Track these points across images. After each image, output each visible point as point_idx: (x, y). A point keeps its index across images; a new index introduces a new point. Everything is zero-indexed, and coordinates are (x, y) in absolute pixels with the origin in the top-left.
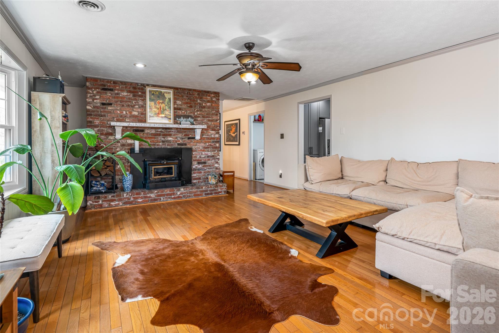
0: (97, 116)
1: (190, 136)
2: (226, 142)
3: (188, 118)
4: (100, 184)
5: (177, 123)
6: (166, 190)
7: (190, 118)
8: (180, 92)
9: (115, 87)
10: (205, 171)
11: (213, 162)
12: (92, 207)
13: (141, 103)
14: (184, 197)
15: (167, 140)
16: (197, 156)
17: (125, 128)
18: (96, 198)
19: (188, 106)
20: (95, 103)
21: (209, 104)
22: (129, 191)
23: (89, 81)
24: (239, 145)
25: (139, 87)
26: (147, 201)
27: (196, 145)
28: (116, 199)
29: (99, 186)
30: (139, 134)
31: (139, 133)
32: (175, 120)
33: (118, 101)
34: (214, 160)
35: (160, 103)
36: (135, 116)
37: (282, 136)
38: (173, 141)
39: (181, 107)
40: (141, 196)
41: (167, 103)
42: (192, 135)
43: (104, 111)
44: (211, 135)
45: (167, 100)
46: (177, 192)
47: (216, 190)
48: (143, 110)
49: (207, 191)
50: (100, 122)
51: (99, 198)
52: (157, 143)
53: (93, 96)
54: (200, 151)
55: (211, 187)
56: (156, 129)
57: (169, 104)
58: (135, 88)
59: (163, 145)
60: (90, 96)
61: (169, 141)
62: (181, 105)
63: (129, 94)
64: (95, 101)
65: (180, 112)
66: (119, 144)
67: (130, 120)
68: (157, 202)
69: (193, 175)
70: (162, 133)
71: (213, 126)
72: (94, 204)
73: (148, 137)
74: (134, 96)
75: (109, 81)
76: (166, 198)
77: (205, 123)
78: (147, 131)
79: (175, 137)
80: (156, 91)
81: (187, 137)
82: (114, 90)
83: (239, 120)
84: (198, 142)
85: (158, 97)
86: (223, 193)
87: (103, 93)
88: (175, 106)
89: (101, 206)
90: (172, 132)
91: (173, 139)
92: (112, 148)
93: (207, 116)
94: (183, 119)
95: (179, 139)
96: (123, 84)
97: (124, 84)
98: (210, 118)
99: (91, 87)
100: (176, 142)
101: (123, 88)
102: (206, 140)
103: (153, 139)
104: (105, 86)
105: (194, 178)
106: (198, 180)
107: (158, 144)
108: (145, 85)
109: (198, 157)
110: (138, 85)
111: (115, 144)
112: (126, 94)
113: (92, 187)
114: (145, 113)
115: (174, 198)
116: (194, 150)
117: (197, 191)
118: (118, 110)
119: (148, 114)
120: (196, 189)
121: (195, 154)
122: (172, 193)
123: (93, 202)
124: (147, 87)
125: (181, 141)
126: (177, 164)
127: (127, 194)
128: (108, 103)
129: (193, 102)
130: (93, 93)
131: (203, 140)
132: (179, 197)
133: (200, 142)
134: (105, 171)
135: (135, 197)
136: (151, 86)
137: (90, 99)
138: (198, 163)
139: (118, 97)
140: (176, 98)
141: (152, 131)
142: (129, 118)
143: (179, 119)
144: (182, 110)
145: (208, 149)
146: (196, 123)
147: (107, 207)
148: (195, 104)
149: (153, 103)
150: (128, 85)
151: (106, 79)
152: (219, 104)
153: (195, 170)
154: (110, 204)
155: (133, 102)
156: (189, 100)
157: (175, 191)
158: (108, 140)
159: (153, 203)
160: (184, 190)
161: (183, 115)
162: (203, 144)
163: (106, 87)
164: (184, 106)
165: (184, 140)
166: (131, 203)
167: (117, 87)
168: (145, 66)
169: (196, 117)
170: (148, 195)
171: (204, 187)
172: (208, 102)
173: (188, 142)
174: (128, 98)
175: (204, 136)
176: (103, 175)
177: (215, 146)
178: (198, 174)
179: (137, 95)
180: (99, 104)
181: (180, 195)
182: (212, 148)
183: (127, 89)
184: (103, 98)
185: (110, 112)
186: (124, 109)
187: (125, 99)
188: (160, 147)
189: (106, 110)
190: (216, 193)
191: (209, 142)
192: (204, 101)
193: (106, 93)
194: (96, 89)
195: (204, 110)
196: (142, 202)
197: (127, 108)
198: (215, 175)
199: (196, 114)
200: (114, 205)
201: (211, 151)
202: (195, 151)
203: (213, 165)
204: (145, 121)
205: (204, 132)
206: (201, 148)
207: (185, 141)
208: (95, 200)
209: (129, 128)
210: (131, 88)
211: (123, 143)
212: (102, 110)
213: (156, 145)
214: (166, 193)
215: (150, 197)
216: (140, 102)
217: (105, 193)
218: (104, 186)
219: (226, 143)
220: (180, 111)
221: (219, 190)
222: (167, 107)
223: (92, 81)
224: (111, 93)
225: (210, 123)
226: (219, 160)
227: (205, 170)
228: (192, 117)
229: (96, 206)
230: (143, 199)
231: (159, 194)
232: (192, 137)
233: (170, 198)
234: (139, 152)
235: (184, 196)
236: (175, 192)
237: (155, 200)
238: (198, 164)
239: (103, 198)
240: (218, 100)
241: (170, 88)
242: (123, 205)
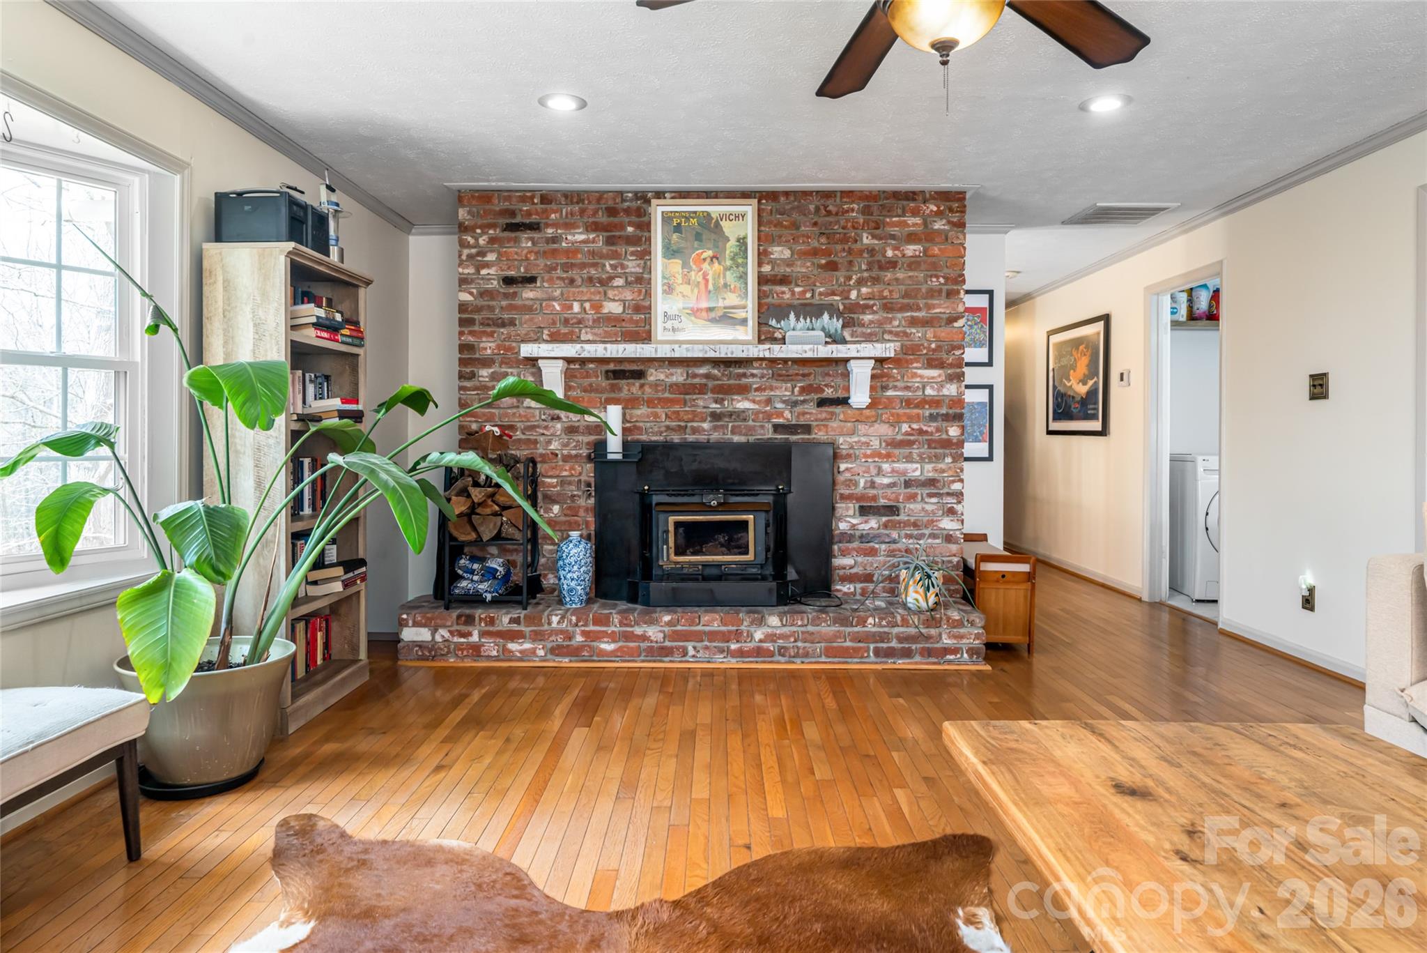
0: (488, 325)
1: (829, 393)
2: (1055, 419)
3: (819, 315)
4: (481, 570)
5: (774, 340)
6: (706, 618)
7: (826, 316)
8: (788, 207)
9: (546, 213)
10: (894, 546)
11: (929, 508)
12: (449, 652)
13: (633, 266)
14: (780, 654)
15: (730, 409)
16: (856, 478)
17: (577, 366)
18: (463, 619)
19: (820, 266)
20: (482, 279)
21: (911, 249)
22: (579, 606)
23: (465, 202)
24: (1103, 432)
25: (629, 207)
26: (634, 654)
27: (853, 433)
28: (527, 630)
29: (476, 578)
30: (626, 388)
31: (628, 385)
32: (764, 329)
33: (557, 264)
34: (934, 500)
35: (704, 260)
36: (613, 320)
37: (1319, 387)
38: (756, 413)
39: (788, 270)
40: (610, 630)
41: (733, 259)
42: (836, 391)
43: (512, 308)
44: (924, 388)
45: (731, 246)
46: (752, 629)
47: (928, 638)
48: (640, 292)
49: (883, 637)
50: (499, 347)
51: (470, 620)
52: (693, 421)
53: (479, 254)
54: (872, 456)
55: (905, 623)
56: (688, 366)
57: (740, 261)
58: (612, 212)
59: (715, 428)
60: (470, 257)
61: (739, 415)
62: (789, 263)
63: (592, 236)
64: (484, 272)
65: (783, 293)
66: (559, 426)
67: (595, 334)
68: (671, 661)
69: (838, 561)
70: (711, 384)
71: (933, 346)
72: (456, 639)
73: (660, 399)
74: (610, 241)
75: (526, 196)
76: (707, 648)
77: (897, 334)
78: (654, 375)
79: (764, 398)
80: (688, 216)
81: (816, 396)
82: (542, 225)
83: (1106, 319)
84: (860, 417)
85: (698, 237)
86: (965, 655)
87: (509, 240)
88: (763, 270)
89: (476, 649)
90: (753, 375)
91: (757, 407)
92: (536, 442)
93: (906, 301)
94: (798, 319)
95: (780, 405)
96: (572, 203)
97: (575, 200)
98: (919, 309)
99: (472, 223)
100: (768, 416)
101: (572, 214)
102: (901, 411)
103: (677, 408)
104: (513, 214)
105: (841, 572)
106: (861, 582)
107: (695, 424)
108: (650, 195)
109: (862, 484)
110: (623, 200)
111: (546, 424)
112: (582, 237)
113: (456, 578)
114: (647, 304)
115: (741, 653)
116: (844, 452)
117: (837, 636)
118: (554, 299)
119: (662, 305)
120: (834, 624)
121: (847, 469)
122: (730, 632)
123: (451, 632)
124: (654, 202)
125: (787, 414)
126: (767, 512)
127: (563, 617)
128: (523, 277)
129: (839, 247)
130: (476, 246)
131: (885, 408)
132: (759, 652)
133: (868, 417)
134: (491, 526)
135: (589, 632)
136: (672, 198)
137: (467, 267)
138: (861, 507)
139: (554, 251)
140: (767, 235)
141: (672, 374)
142: (591, 328)
143: (778, 322)
144: (793, 286)
145: (906, 451)
146: (852, 336)
147: (497, 659)
148: (850, 251)
149: (676, 265)
150: (590, 203)
151: (517, 191)
152: (962, 244)
153: (849, 542)
154: (505, 650)
155: (605, 265)
156: (823, 240)
157: (745, 623)
158: (522, 411)
159: (655, 661)
160: (784, 626)
161: (796, 302)
162: (884, 430)
163: (518, 220)
164: (802, 268)
165: (799, 409)
166: (574, 652)
167: (553, 216)
168: (583, 104)
169: (854, 308)
170: (638, 630)
171: (871, 620)
172: (912, 238)
173: (816, 420)
174: (589, 251)
175: (890, 393)
176: (485, 538)
177: (944, 436)
178: (860, 559)
179: (620, 237)
180: (495, 283)
181: (765, 645)
182: (929, 447)
183: (585, 219)
184: (508, 260)
185: (529, 309)
186: (574, 293)
187: (580, 258)
188: (702, 438)
189: (518, 302)
190: (929, 653)
191: (910, 419)
192: (893, 237)
193: (517, 240)
194: (485, 227)
195: (889, 275)
196: (613, 653)
197: (585, 290)
198: (927, 569)
199: (853, 295)
200: (519, 655)
201: (922, 460)
202: (849, 456)
203: (933, 521)
204: (647, 337)
205: (889, 376)
206: (875, 443)
207: (804, 414)
208: (459, 628)
209: (591, 366)
210: (600, 213)
211: (571, 421)
212: (504, 303)
213: (688, 430)
214: (707, 629)
215: (644, 638)
216: (630, 264)
217: (496, 602)
218: (494, 578)
219: (1055, 426)
220: (785, 289)
221: (947, 641)
222: (730, 277)
223: (474, 202)
224: (532, 239)
225: (917, 333)
226: (960, 502)
227: (894, 542)
228: (833, 311)
229: (462, 650)
230: (620, 644)
231: (679, 628)
232: (835, 396)
233: (721, 651)
234: (624, 456)
235: (782, 651)
236: (742, 628)
237: (665, 652)
238: (861, 515)
239: (483, 624)
240: (961, 225)
241: (745, 195)
242: (549, 656)
